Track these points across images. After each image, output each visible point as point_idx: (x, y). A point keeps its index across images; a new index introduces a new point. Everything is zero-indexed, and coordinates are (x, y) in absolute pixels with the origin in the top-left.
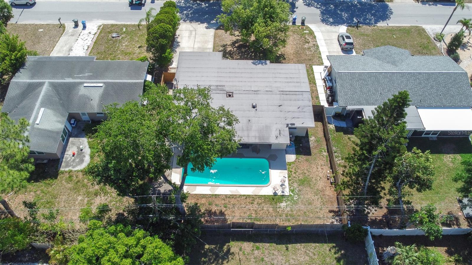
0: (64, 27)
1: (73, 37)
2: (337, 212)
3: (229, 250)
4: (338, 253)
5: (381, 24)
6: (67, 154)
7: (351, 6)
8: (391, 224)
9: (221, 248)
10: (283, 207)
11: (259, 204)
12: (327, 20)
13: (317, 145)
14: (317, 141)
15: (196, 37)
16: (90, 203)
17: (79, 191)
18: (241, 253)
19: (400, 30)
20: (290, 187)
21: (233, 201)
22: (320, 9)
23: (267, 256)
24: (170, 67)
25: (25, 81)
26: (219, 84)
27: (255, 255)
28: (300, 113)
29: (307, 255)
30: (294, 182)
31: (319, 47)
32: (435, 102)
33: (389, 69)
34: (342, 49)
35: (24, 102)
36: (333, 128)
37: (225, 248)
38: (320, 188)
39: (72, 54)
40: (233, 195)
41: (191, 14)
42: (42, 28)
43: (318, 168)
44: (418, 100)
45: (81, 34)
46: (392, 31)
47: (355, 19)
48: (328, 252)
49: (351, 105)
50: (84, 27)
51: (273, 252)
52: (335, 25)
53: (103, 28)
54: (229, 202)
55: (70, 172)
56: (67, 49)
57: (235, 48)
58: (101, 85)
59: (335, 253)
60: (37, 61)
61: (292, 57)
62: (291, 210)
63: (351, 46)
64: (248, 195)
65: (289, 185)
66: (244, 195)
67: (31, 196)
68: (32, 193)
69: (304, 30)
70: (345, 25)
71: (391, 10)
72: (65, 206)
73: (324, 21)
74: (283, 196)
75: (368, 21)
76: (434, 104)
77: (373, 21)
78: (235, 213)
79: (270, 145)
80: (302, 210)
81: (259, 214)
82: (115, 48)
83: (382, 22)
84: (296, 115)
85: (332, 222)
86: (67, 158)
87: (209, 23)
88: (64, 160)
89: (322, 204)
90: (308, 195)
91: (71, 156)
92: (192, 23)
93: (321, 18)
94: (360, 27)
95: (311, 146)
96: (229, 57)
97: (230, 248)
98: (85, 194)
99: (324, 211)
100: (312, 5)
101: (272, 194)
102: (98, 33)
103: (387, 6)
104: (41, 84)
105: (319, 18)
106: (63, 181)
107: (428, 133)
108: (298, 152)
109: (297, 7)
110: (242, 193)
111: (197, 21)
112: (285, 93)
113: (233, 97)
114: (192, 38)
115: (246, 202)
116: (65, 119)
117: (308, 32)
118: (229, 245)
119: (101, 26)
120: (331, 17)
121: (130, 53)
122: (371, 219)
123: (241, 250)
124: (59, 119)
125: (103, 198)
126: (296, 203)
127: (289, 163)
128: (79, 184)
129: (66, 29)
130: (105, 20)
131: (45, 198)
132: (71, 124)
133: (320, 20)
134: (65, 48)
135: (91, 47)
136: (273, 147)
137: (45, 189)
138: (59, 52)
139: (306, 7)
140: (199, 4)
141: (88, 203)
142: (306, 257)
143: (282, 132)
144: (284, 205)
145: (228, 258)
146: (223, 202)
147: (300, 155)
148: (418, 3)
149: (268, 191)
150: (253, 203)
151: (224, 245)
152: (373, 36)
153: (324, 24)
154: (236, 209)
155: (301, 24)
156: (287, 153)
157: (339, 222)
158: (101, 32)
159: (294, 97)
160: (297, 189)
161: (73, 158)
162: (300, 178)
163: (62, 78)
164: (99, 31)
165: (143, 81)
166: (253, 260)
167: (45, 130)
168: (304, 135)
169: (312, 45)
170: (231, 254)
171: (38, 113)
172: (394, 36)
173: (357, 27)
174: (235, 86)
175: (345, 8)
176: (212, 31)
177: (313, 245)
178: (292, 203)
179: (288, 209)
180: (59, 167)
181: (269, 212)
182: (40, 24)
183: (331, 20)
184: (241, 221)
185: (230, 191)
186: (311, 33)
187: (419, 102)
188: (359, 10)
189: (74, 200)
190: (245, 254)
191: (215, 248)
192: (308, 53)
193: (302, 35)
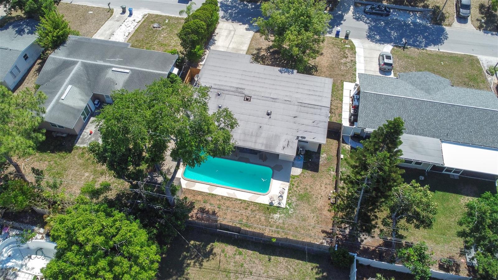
0: (112, 12)
1: (118, 23)
2: (330, 234)
3: (212, 250)
4: (319, 274)
5: (432, 49)
6: (85, 132)
7: (403, 26)
8: (383, 257)
9: (205, 246)
10: (275, 218)
11: (253, 211)
12: (374, 37)
13: (327, 163)
14: (327, 159)
15: (234, 37)
16: (94, 181)
17: (87, 168)
18: (222, 254)
19: (451, 57)
20: (288, 200)
21: (228, 203)
22: (369, 25)
23: (248, 263)
24: (201, 63)
25: (61, 58)
26: (240, 86)
27: (236, 260)
28: (314, 127)
29: (288, 270)
30: (293, 196)
31: (356, 64)
32: (464, 139)
33: (421, 96)
34: (380, 69)
35: (56, 78)
36: (348, 148)
37: (208, 248)
38: (319, 206)
39: (113, 39)
40: (229, 197)
41: (235, 13)
42: (91, 11)
43: (321, 186)
44: (445, 133)
45: (126, 21)
46: (441, 57)
48: (309, 271)
49: (369, 128)
50: (131, 14)
51: (254, 260)
52: (380, 44)
53: (147, 18)
54: (224, 203)
55: (83, 149)
56: (109, 33)
57: (269, 53)
58: (128, 71)
59: (317, 273)
60: (77, 41)
61: (325, 70)
62: (283, 222)
63: (390, 67)
64: (244, 200)
65: (288, 197)
66: (240, 200)
67: (45, 165)
68: (46, 162)
69: (345, 44)
71: (447, 34)
72: (71, 179)
73: (370, 37)
74: (278, 207)
75: (418, 43)
76: (462, 141)
77: (423, 45)
78: (227, 215)
79: (278, 155)
80: (294, 225)
81: (250, 221)
82: (154, 38)
83: (433, 46)
84: (309, 129)
85: (322, 243)
86: (84, 136)
87: (250, 25)
88: (81, 136)
89: (316, 222)
90: (304, 211)
91: (89, 134)
92: (233, 23)
93: (367, 33)
94: (407, 48)
95: (320, 163)
96: (261, 62)
97: (213, 248)
98: (92, 172)
99: (317, 230)
100: (361, 19)
101: (268, 204)
102: (142, 22)
103: (443, 30)
104: (75, 63)
105: (365, 34)
106: (76, 156)
107: (449, 170)
108: (305, 167)
109: (345, 20)
110: (239, 198)
111: (239, 22)
112: (304, 105)
113: (250, 101)
114: (230, 38)
115: (240, 207)
116: (88, 99)
117: (349, 46)
118: (213, 245)
119: (146, 15)
120: (379, 34)
121: (166, 45)
122: (364, 248)
123: (223, 251)
124: (83, 98)
125: (107, 178)
126: (290, 216)
127: (293, 175)
128: (89, 161)
129: (114, 13)
130: (151, 9)
131: (56, 168)
132: (95, 104)
133: (366, 36)
134: (108, 32)
135: (132, 34)
136: (280, 157)
137: (59, 160)
138: (102, 35)
139: (355, 20)
140: (245, 5)
141: (93, 181)
142: (286, 272)
143: (290, 143)
144: (277, 217)
145: (209, 257)
146: (218, 202)
147: (307, 170)
148: (480, 30)
149: (264, 199)
150: (247, 209)
151: (209, 244)
152: (419, 60)
153: (370, 40)
154: (229, 211)
155: (344, 38)
156: (294, 165)
157: (329, 244)
158: (144, 21)
159: (312, 110)
160: (295, 203)
161: (90, 136)
162: (301, 193)
163: (95, 60)
164: (143, 19)
165: (167, 73)
166: (232, 264)
167: (68, 106)
168: (316, 150)
169: (349, 61)
170: (213, 255)
171: (65, 89)
172: (442, 63)
173: (404, 48)
174: (255, 91)
175: (396, 27)
176: (251, 33)
177: (297, 261)
178: (286, 216)
179: (281, 221)
180: (75, 143)
181: (260, 221)
182: (91, 7)
183: (378, 37)
184: (231, 224)
185: (228, 193)
186: (353, 48)
187: (445, 136)
188: (411, 30)
189: (81, 176)
190: (226, 257)
191: (200, 245)
192: (343, 68)
193: (342, 49)
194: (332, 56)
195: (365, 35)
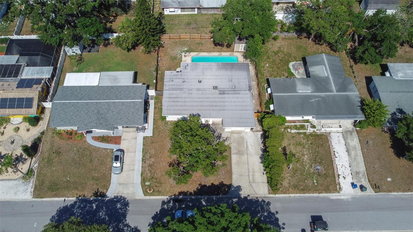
10: (186, 48)
21: (210, 50)
31: (142, 159)
41: (259, 212)
45: (351, 175)
47: (95, 207)
55: (296, 61)
62: (182, 47)
65: (182, 57)
66: (205, 52)
69: (149, 186)
70: (107, 199)
74: (186, 52)
75: (82, 206)
80: (177, 47)
83: (69, 204)
84: (175, 77)
85: (164, 43)
86: (302, 67)
101: (191, 53)
105: (130, 208)
115: (204, 49)
116: (311, 74)
117: (146, 184)
119: (339, 190)
120: (116, 210)
129: (369, 183)
134: (353, 153)
135: (332, 154)
138: (355, 148)
143: (185, 68)
150: (200, 49)
153: (127, 200)
154: (208, 47)
159: (174, 87)
160: (178, 56)
161: (298, 68)
162: (175, 60)
167: (317, 65)
169: (146, 161)
186: (143, 181)
193: (152, 178)
194: (161, 164)
195: (130, 206)
